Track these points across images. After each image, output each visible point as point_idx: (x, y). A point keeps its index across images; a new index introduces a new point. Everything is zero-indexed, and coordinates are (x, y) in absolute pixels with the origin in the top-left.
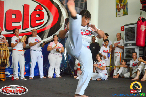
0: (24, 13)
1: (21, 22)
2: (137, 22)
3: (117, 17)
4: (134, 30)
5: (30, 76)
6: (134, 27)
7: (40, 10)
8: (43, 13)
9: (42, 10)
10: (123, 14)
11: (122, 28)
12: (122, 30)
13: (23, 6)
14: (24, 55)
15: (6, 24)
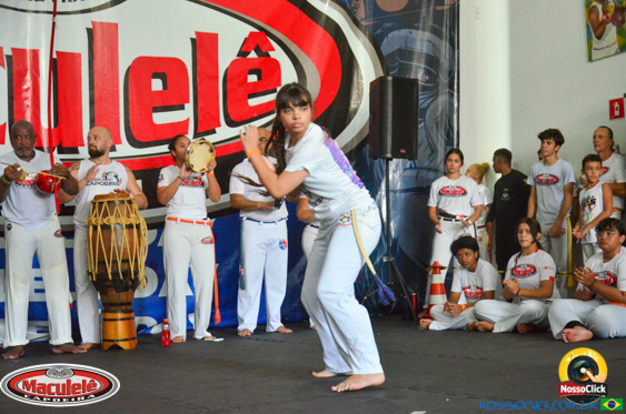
0: (198, 69)
1: (189, 107)
3: (590, 59)
5: (237, 325)
8: (276, 65)
9: (270, 53)
10: (616, 46)
11: (616, 105)
12: (617, 113)
13: (192, 40)
14: (211, 242)
15: (131, 118)
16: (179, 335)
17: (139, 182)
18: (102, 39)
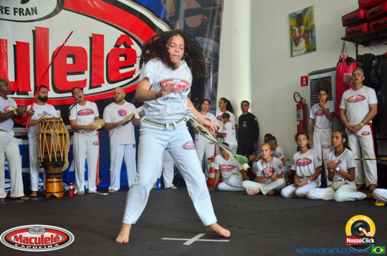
0: (93, 53)
1: (87, 73)
2: (336, 66)
3: (292, 56)
4: (330, 83)
6: (330, 77)
7: (128, 46)
8: (134, 52)
9: (132, 46)
10: (305, 50)
11: (304, 79)
12: (304, 83)
13: (90, 37)
14: (97, 144)
15: (55, 78)
16: (80, 190)
17: (59, 111)
18: (40, 36)
